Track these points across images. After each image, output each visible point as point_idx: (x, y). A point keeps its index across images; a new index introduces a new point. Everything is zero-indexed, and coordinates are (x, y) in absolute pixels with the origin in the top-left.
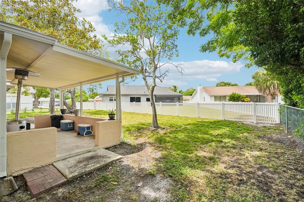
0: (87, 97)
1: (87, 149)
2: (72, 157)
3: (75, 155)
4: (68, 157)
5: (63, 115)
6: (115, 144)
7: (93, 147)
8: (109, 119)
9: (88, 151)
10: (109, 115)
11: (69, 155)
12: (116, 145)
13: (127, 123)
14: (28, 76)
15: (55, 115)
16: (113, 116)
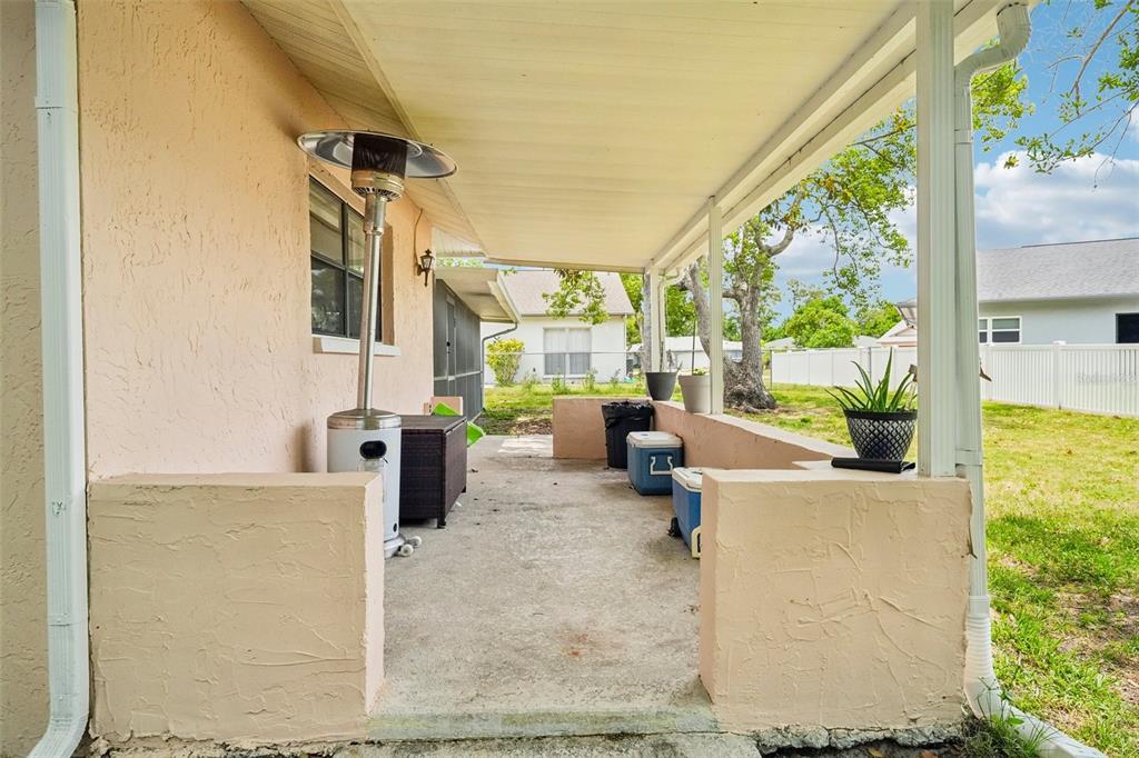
0: (845, 330)
1: (603, 707)
2: (475, 740)
3: (498, 729)
4: (444, 730)
5: (657, 404)
6: (898, 727)
7: (662, 703)
8: (851, 452)
9: (614, 728)
10: (851, 414)
11: (456, 719)
12: (903, 738)
13: (1079, 498)
14: (402, 175)
15: (627, 403)
16: (892, 426)
